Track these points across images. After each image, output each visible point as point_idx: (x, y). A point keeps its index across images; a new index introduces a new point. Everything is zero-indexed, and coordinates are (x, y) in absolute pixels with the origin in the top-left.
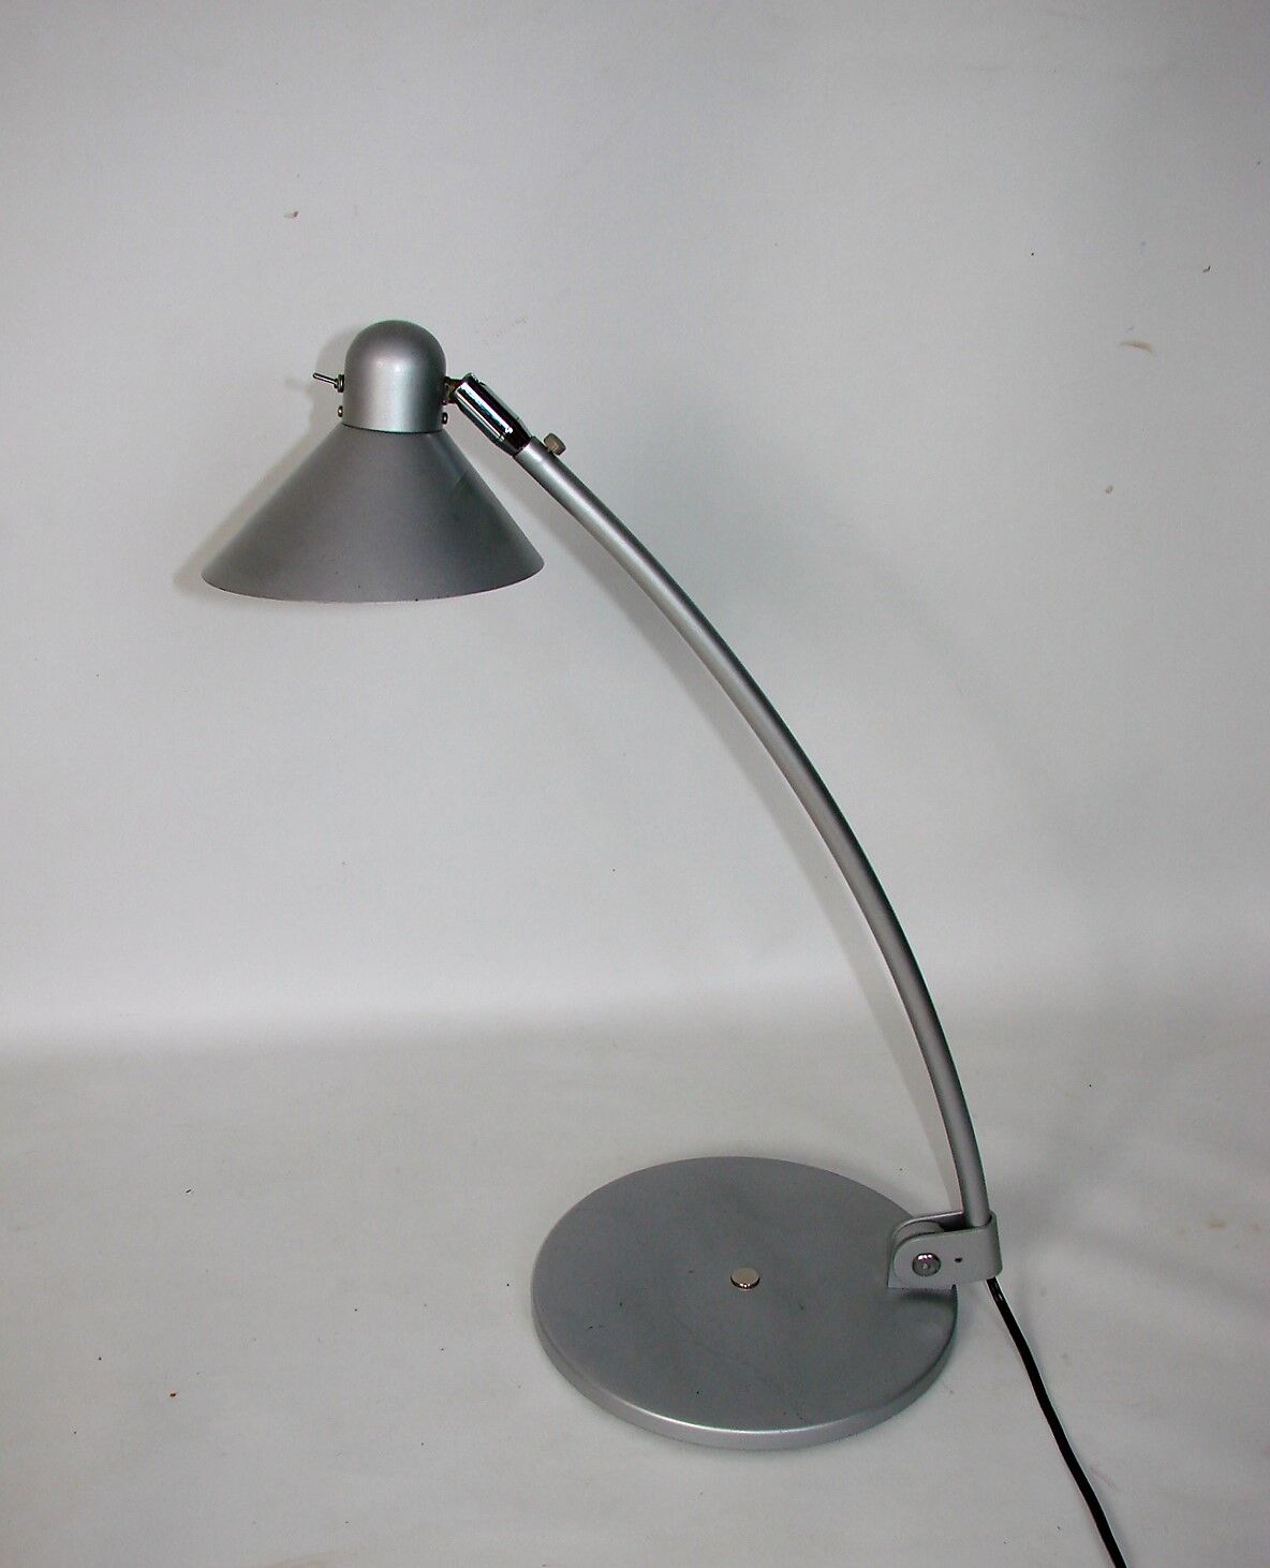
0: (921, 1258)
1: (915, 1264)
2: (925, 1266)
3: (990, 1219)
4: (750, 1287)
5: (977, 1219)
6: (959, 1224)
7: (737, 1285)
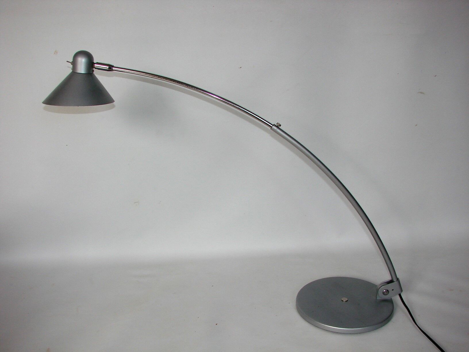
0: (384, 291)
1: (383, 293)
2: (386, 293)
3: (398, 279)
4: (345, 301)
5: (395, 280)
6: (391, 281)
7: (343, 301)
